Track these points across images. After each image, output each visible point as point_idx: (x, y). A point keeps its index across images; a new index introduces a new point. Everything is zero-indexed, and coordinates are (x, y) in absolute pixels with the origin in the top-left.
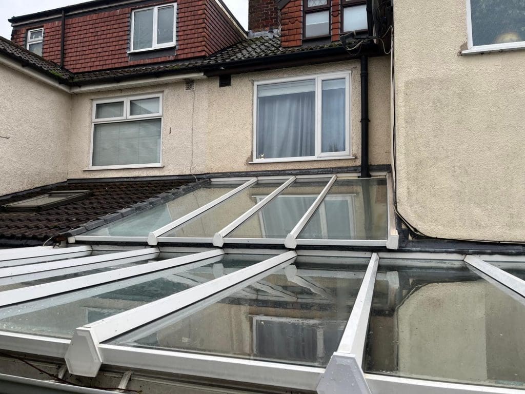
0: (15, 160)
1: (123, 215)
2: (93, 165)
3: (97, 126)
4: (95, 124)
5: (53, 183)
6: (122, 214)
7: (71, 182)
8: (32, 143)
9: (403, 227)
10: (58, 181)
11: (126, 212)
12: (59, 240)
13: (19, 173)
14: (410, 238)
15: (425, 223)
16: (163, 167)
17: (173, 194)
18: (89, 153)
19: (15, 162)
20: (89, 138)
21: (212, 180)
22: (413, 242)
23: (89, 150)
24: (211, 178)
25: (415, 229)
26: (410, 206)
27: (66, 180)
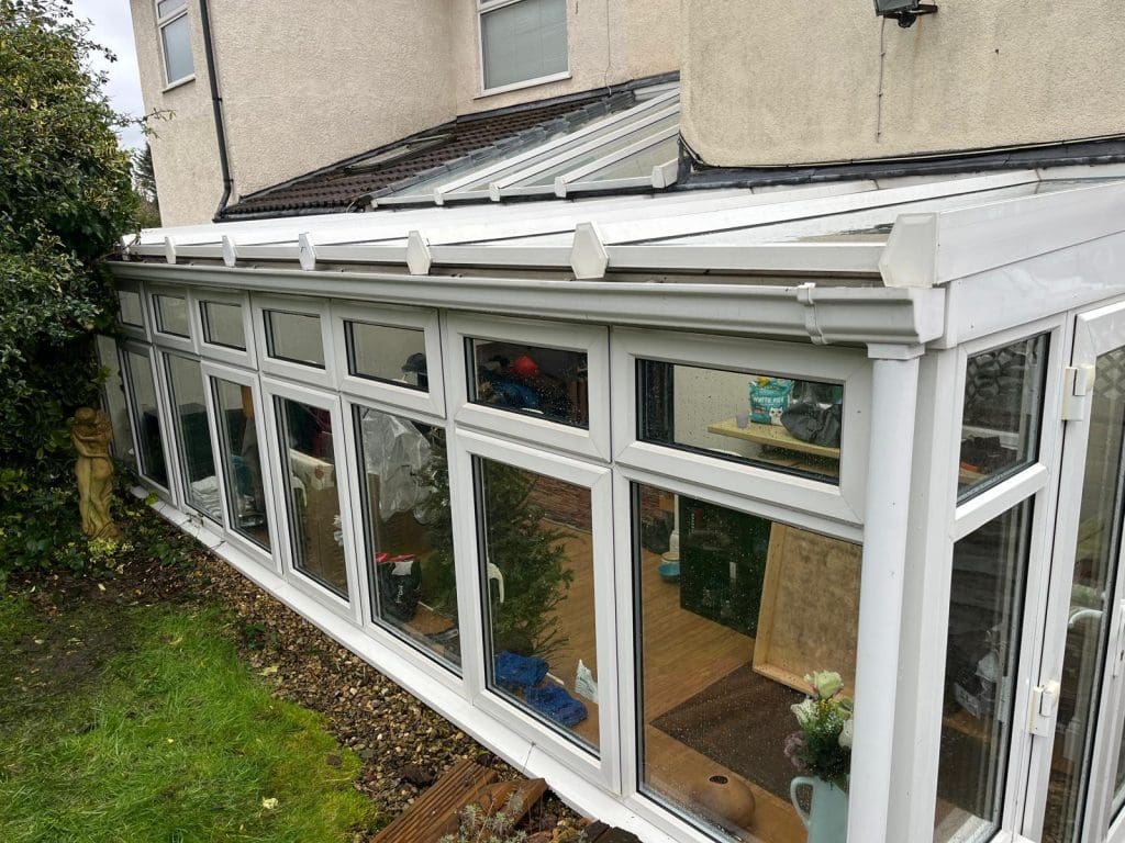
0: (375, 97)
1: (449, 169)
2: (485, 88)
3: (485, 16)
4: (482, 15)
5: (436, 125)
6: (448, 166)
7: (463, 120)
8: (395, 65)
9: (685, 154)
10: (443, 122)
11: (453, 165)
12: (361, 206)
13: (383, 115)
14: (692, 170)
15: (708, 145)
16: (571, 78)
17: (546, 128)
18: (478, 68)
19: (375, 99)
20: (476, 41)
21: (637, 92)
22: (695, 175)
23: (478, 61)
24: (637, 88)
25: (697, 156)
26: (694, 120)
27: (455, 118)
